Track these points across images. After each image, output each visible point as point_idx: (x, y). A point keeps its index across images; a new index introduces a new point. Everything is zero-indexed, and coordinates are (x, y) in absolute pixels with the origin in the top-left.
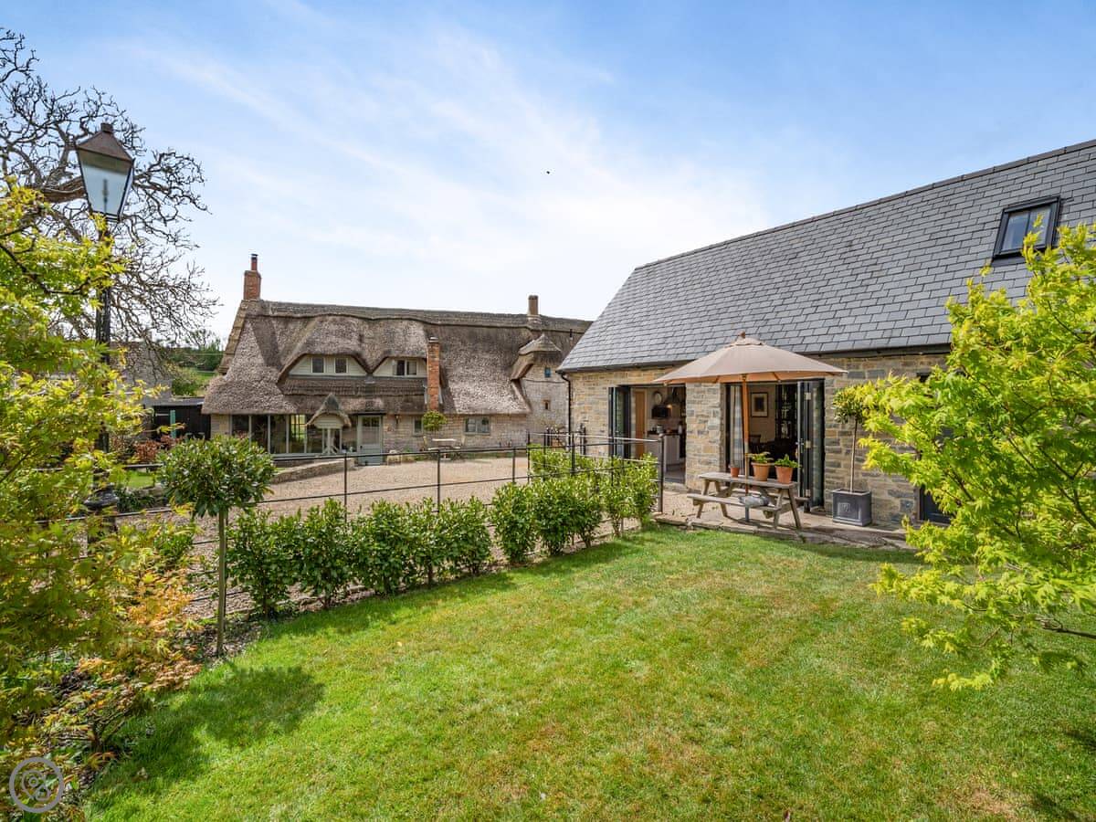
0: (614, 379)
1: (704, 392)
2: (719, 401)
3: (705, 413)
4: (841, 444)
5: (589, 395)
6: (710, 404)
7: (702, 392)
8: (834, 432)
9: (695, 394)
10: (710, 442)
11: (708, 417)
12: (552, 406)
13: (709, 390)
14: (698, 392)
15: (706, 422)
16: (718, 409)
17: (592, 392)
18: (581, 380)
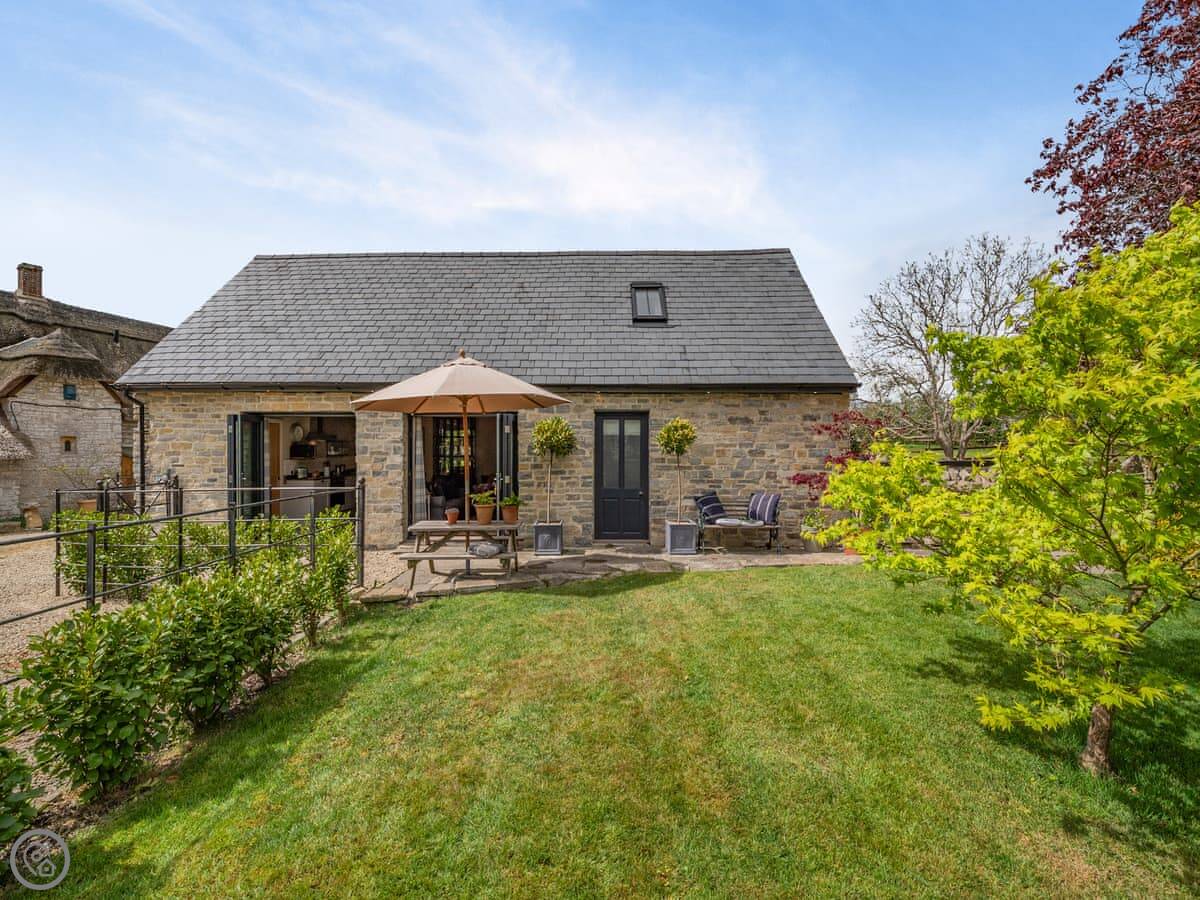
0: (234, 403)
1: (382, 423)
2: (401, 434)
3: (383, 450)
4: (533, 476)
5: (185, 426)
6: (390, 439)
7: (377, 424)
8: (527, 465)
9: (369, 426)
10: (390, 484)
11: (387, 454)
12: (81, 445)
13: (388, 422)
14: (373, 424)
15: (384, 460)
16: (401, 445)
17: (190, 421)
18: (167, 402)
